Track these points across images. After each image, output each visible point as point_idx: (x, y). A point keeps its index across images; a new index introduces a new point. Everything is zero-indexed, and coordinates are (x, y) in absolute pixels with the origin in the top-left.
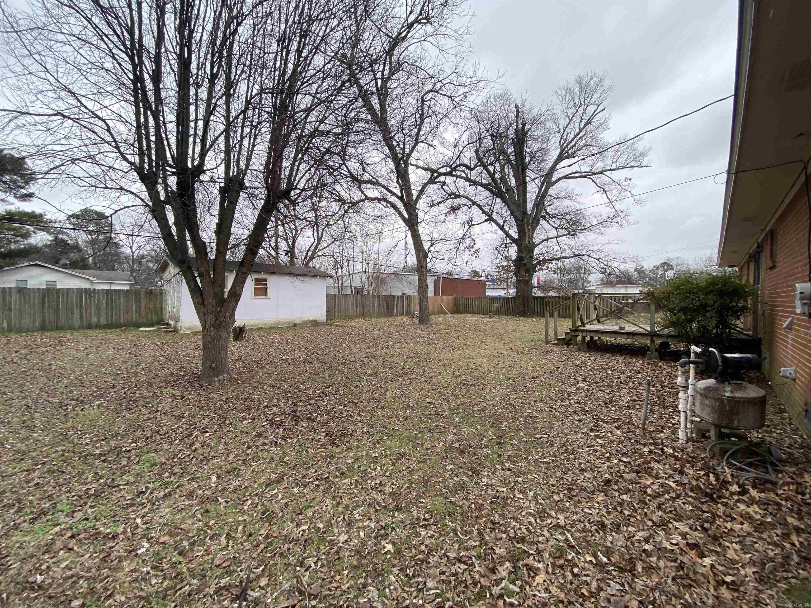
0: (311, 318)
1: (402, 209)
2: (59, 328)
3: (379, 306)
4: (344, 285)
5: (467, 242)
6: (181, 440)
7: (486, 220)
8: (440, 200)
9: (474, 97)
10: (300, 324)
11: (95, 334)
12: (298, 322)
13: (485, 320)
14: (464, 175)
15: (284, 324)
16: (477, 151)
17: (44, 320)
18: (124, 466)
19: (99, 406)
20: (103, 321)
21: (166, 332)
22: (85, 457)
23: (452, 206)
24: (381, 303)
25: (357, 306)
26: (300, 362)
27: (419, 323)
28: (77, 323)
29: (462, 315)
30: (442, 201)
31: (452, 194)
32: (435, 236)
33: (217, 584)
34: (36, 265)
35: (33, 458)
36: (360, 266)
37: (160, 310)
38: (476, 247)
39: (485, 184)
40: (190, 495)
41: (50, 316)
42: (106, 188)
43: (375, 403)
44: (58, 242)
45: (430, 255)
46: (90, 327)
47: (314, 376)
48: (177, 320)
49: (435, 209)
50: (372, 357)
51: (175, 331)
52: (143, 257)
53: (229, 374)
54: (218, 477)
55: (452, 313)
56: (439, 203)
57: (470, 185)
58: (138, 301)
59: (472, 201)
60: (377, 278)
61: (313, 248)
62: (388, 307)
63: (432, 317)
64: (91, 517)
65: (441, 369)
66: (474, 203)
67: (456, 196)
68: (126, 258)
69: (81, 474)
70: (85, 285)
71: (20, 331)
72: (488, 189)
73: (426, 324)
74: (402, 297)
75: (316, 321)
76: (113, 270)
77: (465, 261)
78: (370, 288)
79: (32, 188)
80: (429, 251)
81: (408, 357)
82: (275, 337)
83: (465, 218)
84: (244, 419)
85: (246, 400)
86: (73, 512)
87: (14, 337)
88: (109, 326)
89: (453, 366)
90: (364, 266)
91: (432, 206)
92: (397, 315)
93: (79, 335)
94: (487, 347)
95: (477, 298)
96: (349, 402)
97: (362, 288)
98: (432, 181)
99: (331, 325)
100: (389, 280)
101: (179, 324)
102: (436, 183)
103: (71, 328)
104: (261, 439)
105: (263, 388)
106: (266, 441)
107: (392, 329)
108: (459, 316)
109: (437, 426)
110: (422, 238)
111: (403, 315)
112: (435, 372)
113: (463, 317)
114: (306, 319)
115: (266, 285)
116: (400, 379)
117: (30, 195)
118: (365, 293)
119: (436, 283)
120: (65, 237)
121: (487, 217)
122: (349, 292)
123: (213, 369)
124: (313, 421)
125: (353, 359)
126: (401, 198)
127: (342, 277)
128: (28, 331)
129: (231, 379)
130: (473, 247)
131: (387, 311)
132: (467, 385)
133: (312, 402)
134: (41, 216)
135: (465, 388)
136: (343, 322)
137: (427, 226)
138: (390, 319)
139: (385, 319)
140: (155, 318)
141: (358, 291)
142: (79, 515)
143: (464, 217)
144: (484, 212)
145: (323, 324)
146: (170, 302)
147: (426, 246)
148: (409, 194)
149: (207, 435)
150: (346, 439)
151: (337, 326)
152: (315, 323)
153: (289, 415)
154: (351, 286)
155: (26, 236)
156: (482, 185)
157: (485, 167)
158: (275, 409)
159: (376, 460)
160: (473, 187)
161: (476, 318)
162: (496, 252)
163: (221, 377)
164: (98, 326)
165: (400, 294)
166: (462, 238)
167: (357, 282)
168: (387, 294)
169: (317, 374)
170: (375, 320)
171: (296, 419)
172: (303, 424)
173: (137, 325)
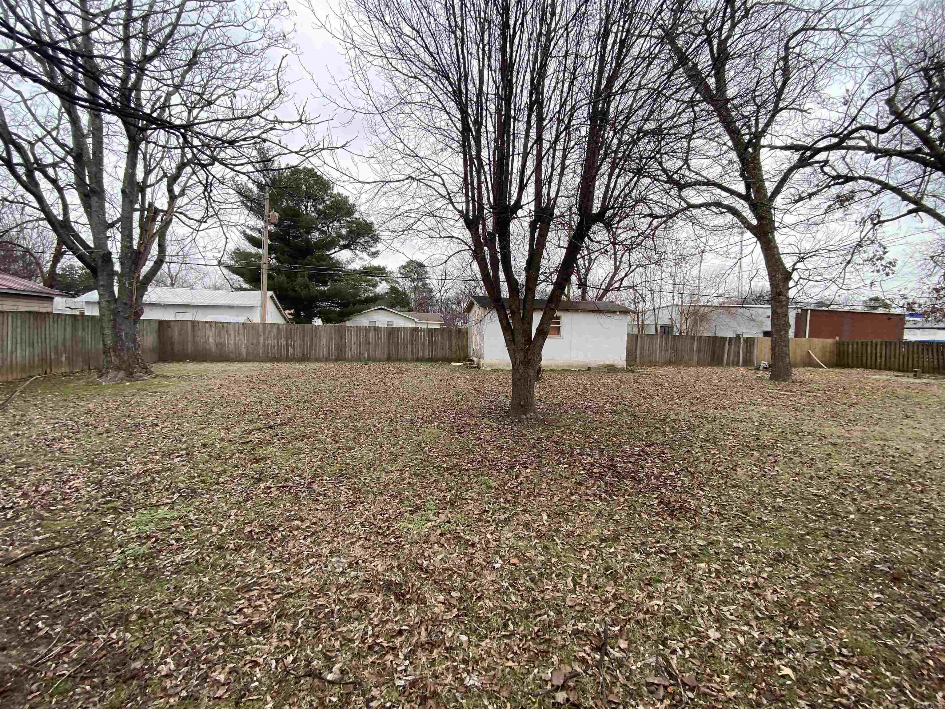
0: (608, 363)
1: (748, 213)
2: (399, 360)
3: (699, 351)
4: (646, 322)
5: (870, 251)
6: (506, 470)
7: (910, 212)
8: (815, 190)
9: (883, 18)
10: (595, 368)
11: (422, 366)
12: (592, 365)
13: (905, 380)
14: (862, 144)
15: (577, 367)
16: (890, 102)
17: (389, 354)
18: (467, 483)
19: (438, 427)
20: (426, 355)
21: (471, 367)
22: (437, 468)
23: (838, 197)
24: (703, 348)
25: (667, 350)
26: (606, 411)
27: (771, 378)
28: (409, 356)
29: (854, 371)
30: (819, 191)
31: (839, 177)
32: (807, 246)
33: (574, 625)
34: (381, 309)
35: (402, 461)
36: (670, 299)
37: (465, 347)
38: (889, 257)
39: (908, 152)
40: (527, 526)
41: (393, 349)
42: (441, 237)
43: (722, 478)
44: (394, 290)
45: (795, 276)
46: (418, 360)
47: (627, 430)
48: (480, 357)
49: (808, 204)
50: (702, 417)
51: (478, 367)
52: (448, 300)
53: (535, 413)
54: (549, 516)
55: (832, 365)
56: (810, 195)
57: (876, 158)
58: (450, 339)
59: (879, 182)
60: (695, 313)
61: (608, 279)
62: (714, 353)
63: (795, 371)
64: (453, 521)
65: (830, 449)
66: (885, 186)
67: (848, 179)
68: (437, 301)
69: (437, 481)
70: (411, 325)
71: (375, 360)
72: (917, 160)
73: (784, 380)
74: (738, 338)
75: (612, 366)
76: (428, 312)
77: (868, 282)
78: (684, 327)
79: (380, 246)
80: (794, 270)
81: (762, 424)
82: (571, 381)
83: (866, 212)
84: (559, 463)
85: (557, 443)
86: (439, 513)
87: (372, 365)
88: (431, 360)
89: (852, 449)
90: (676, 298)
91: (797, 201)
92: (728, 364)
93: (412, 365)
94: (918, 426)
95: (887, 344)
96: (682, 470)
97: (672, 327)
98: (802, 163)
99: (632, 371)
100: (714, 315)
101: (481, 361)
102: (810, 164)
103: (406, 360)
104: (583, 488)
105: (571, 433)
106: (589, 492)
107: (725, 383)
108: (847, 371)
109: (839, 531)
110: (781, 250)
111: (738, 364)
112: (818, 453)
113: (855, 373)
114: (602, 363)
115: (559, 323)
116: (756, 454)
117: (376, 254)
118: (676, 332)
119: (800, 319)
120: (397, 285)
121: (912, 206)
122: (653, 332)
123: (522, 406)
124: (639, 482)
125: (673, 417)
126: (746, 198)
127: (644, 313)
128: (379, 361)
129: (537, 419)
130: (881, 258)
131: (713, 359)
132: (888, 481)
133: (632, 460)
134: (384, 268)
135: (883, 486)
136: (649, 370)
137: (793, 232)
138: (719, 370)
139: (709, 369)
140: (462, 356)
141: (666, 330)
142: (442, 516)
143: (863, 210)
144: (905, 197)
145: (623, 370)
146: (474, 340)
147: (788, 262)
148: (760, 189)
149: (528, 470)
150: (689, 515)
151: (641, 373)
152: (612, 369)
153: (609, 469)
154: (656, 324)
155: (375, 286)
156: (901, 154)
157: (909, 124)
158: (589, 458)
159: (740, 552)
160: (884, 161)
161: (884, 376)
162: (932, 264)
163: (528, 415)
164: (422, 360)
165: (732, 335)
166: (860, 245)
167: (664, 319)
168: (711, 335)
169: (631, 428)
170: (692, 370)
171: (619, 476)
172: (627, 482)
173: (450, 361)
